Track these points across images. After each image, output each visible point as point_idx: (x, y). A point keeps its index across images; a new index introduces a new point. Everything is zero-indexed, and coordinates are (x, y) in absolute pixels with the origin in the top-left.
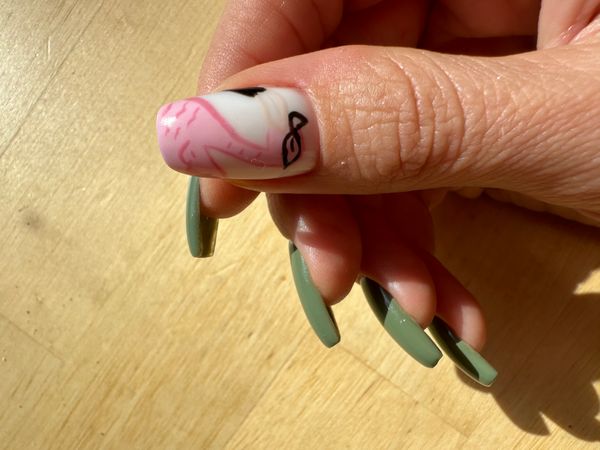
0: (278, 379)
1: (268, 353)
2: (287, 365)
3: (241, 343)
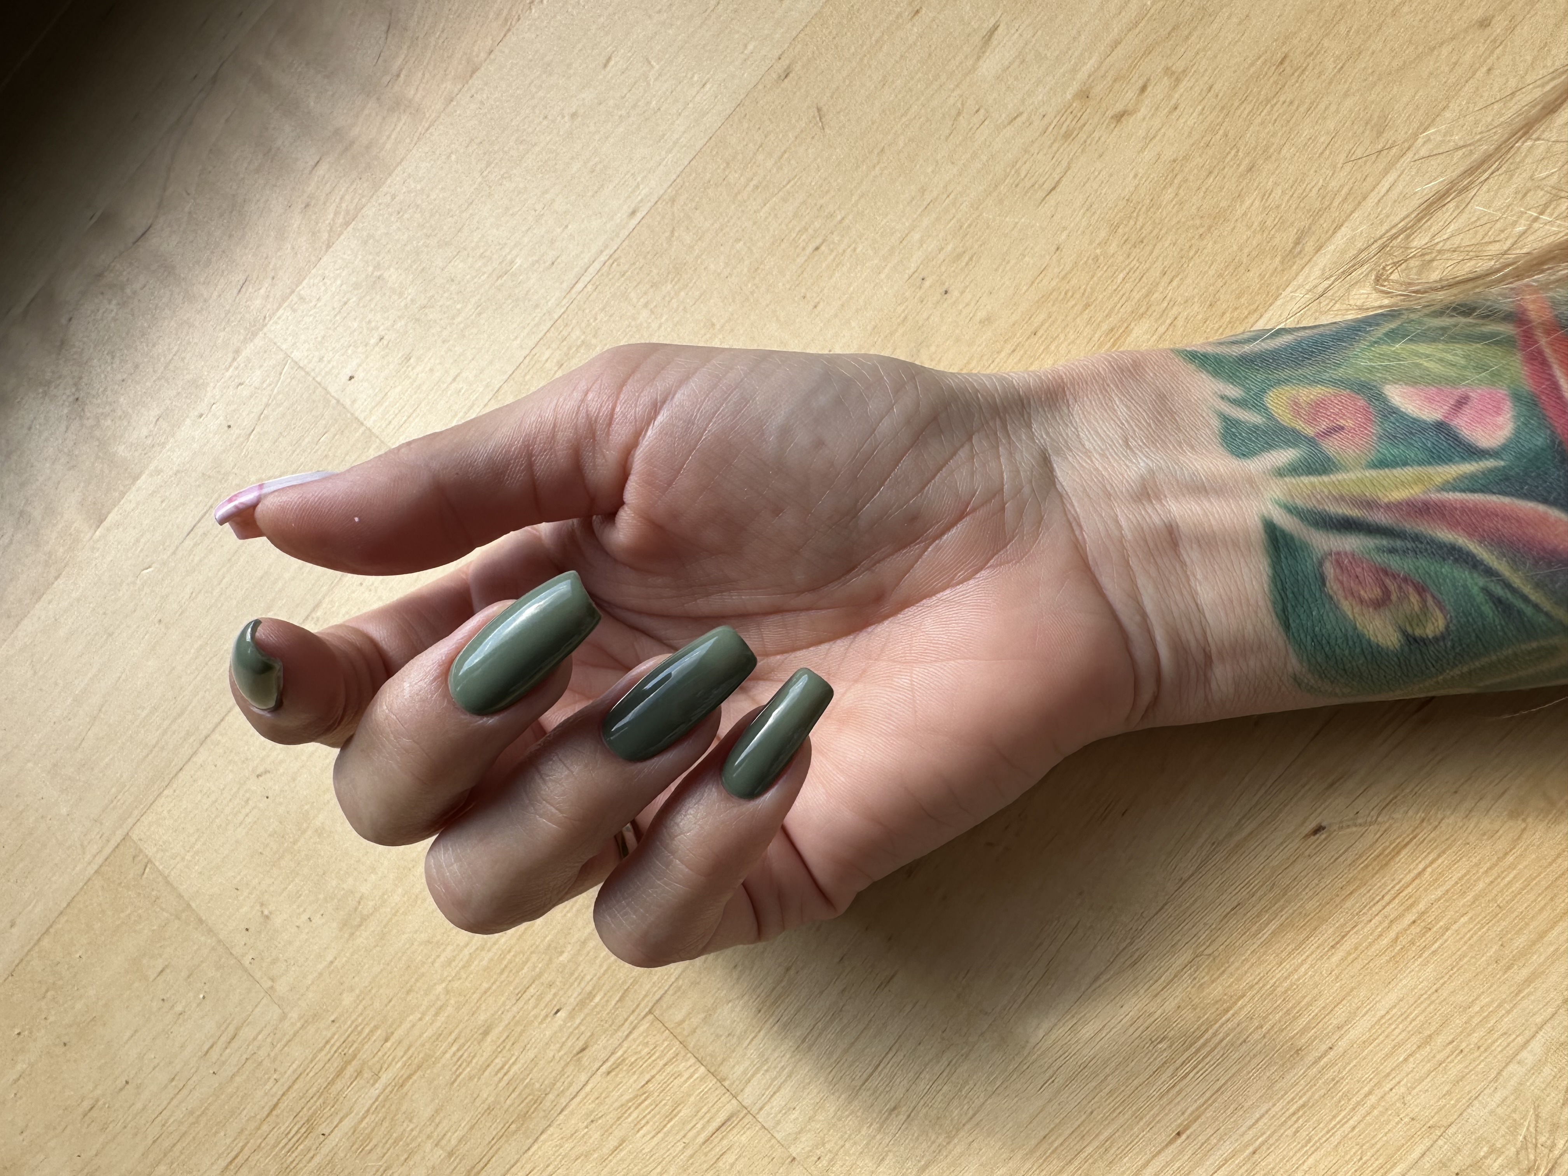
0: (588, 1088)
1: (580, 1044)
2: (604, 1068)
3: (541, 1023)
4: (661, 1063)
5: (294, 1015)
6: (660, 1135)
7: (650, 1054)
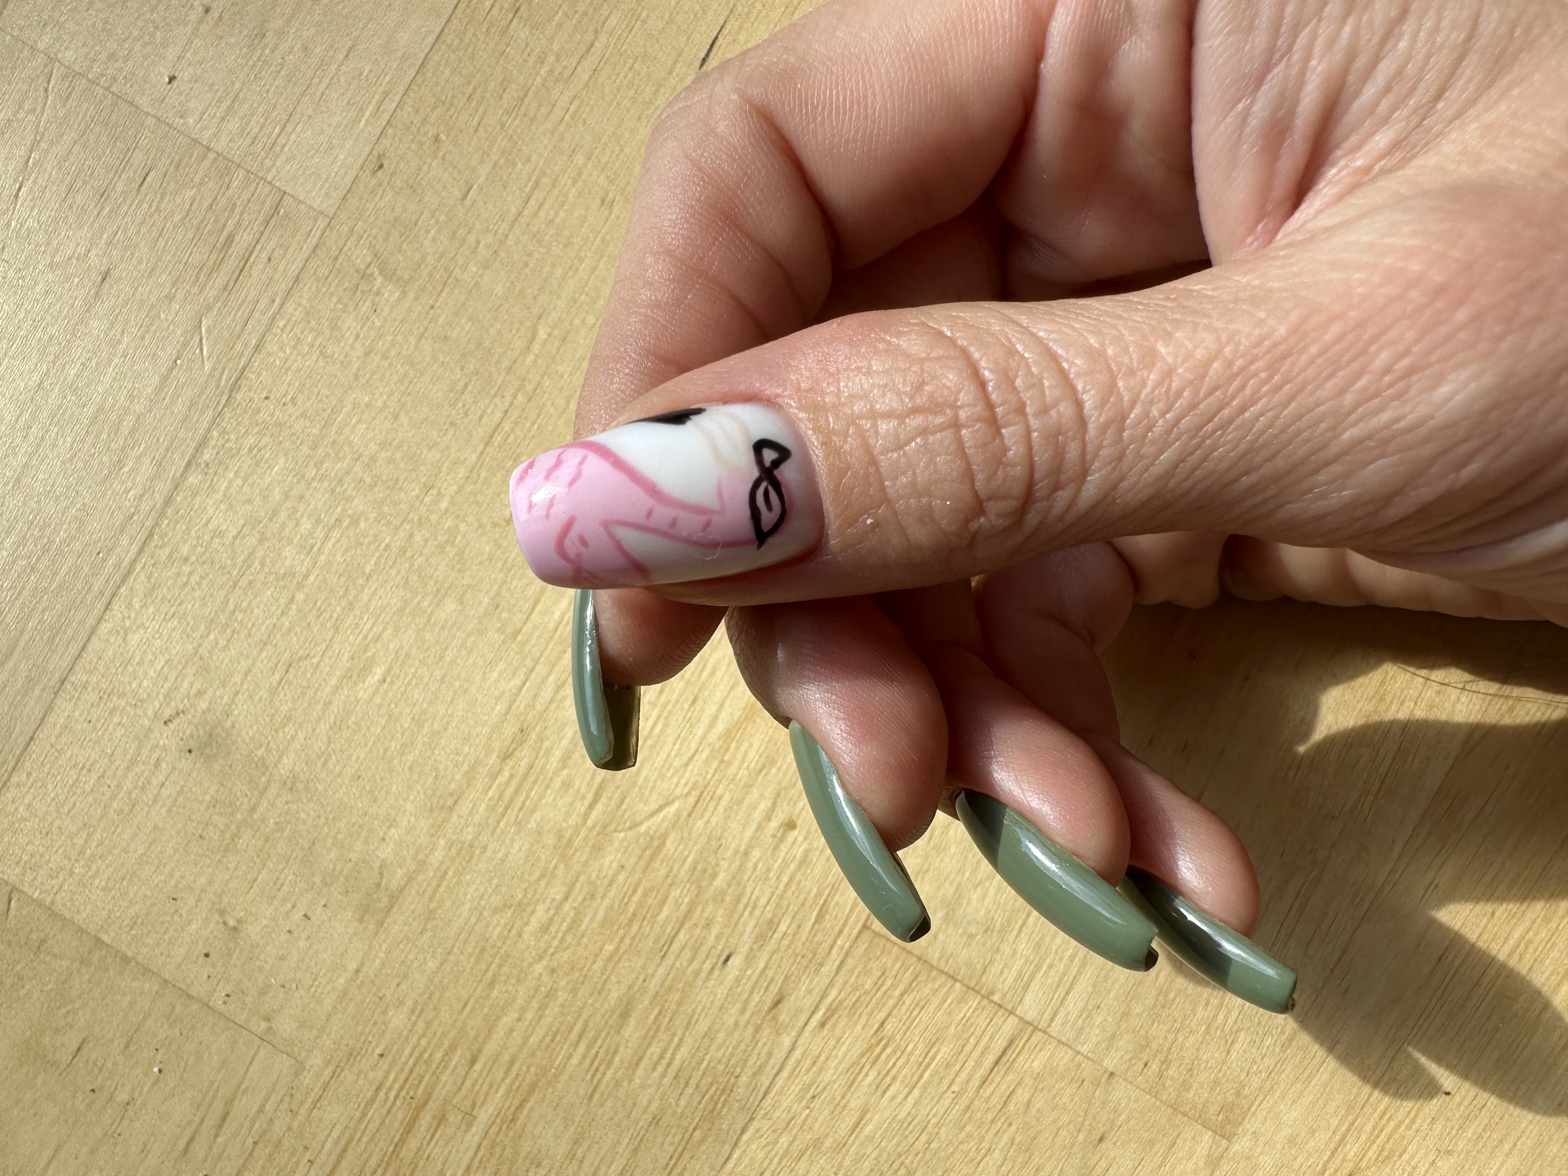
0: (797, 1053)
1: (772, 996)
2: (815, 1021)
3: (707, 979)
4: (897, 993)
5: (316, 1060)
6: (916, 1092)
7: (877, 985)
